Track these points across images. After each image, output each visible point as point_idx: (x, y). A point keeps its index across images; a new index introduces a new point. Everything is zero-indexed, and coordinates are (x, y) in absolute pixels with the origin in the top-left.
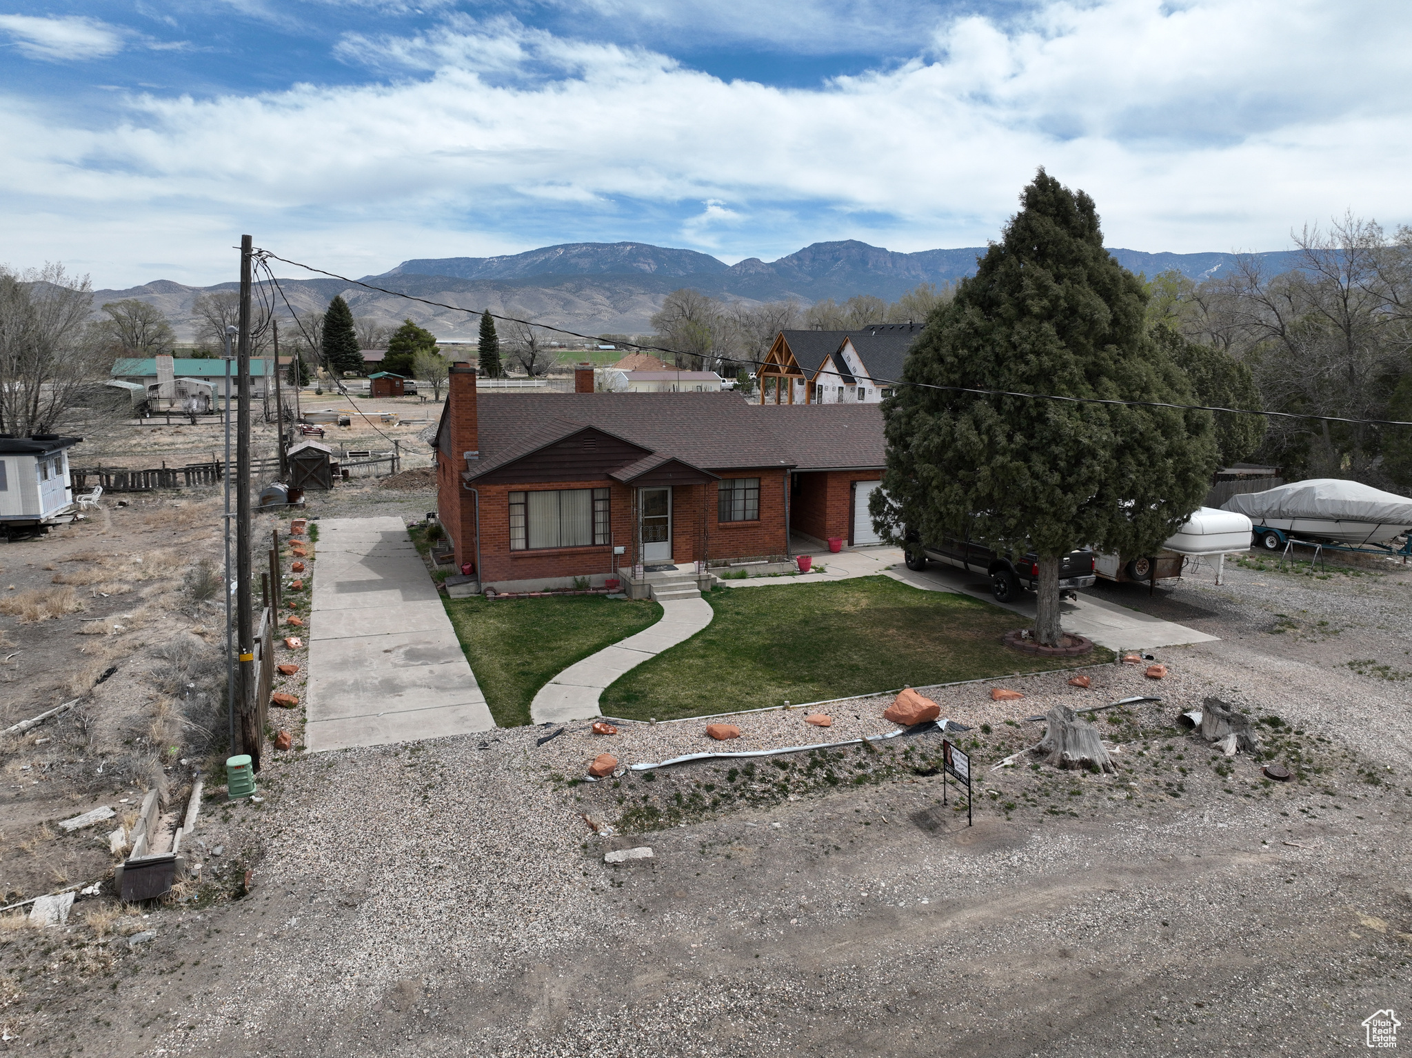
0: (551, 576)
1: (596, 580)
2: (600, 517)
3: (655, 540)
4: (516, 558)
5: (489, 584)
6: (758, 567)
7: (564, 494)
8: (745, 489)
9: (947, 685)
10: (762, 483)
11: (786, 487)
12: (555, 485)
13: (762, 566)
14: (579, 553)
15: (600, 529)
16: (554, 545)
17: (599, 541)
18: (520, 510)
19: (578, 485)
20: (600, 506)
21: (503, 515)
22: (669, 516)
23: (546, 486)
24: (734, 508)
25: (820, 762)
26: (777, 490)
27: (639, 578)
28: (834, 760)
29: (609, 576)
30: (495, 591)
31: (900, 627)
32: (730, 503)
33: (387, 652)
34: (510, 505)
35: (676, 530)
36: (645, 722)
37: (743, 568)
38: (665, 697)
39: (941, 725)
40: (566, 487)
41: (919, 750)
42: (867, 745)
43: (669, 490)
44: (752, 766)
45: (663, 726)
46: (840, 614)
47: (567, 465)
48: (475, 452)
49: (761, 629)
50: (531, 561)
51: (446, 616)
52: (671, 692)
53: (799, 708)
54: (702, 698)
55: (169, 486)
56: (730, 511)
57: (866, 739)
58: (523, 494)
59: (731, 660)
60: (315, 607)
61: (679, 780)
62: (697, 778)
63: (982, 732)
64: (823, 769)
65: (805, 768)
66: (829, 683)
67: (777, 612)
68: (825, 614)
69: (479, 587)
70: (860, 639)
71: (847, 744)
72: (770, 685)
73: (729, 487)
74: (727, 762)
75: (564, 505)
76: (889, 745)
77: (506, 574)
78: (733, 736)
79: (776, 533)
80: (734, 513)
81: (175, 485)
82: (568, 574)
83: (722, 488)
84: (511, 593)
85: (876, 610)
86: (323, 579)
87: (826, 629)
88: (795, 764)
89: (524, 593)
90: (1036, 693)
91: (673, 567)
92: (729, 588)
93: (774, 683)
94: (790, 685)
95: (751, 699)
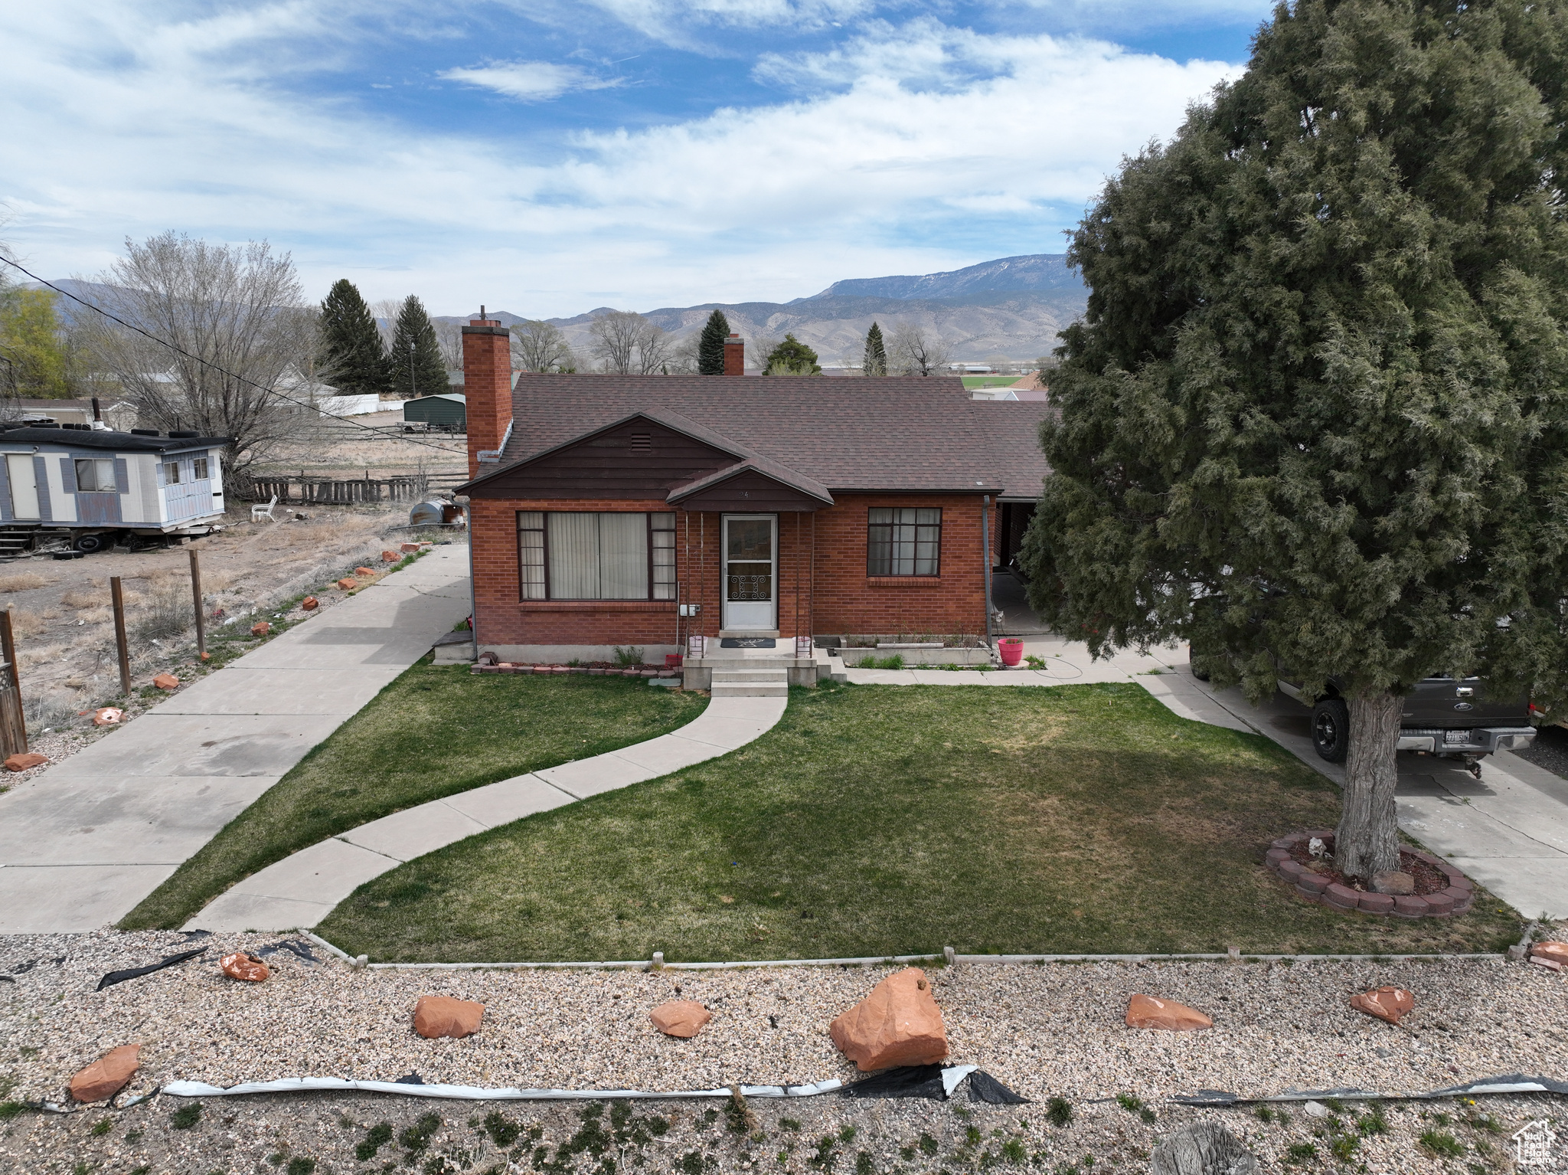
0: (583, 642)
1: (652, 652)
2: (662, 558)
3: (750, 598)
4: (529, 612)
5: (489, 648)
6: (925, 652)
7: (606, 519)
8: (917, 526)
9: (1049, 959)
10: (944, 518)
11: (986, 526)
12: (588, 505)
13: (932, 652)
14: (627, 611)
15: (662, 575)
16: (590, 595)
17: (661, 593)
18: (537, 539)
19: (623, 505)
20: (661, 540)
21: (508, 546)
22: (773, 561)
23: (573, 505)
24: (896, 555)
25: (599, 1138)
26: (971, 530)
27: (696, 656)
28: (636, 1138)
29: (673, 649)
30: (494, 660)
31: (1075, 795)
32: (887, 546)
33: (208, 744)
34: (519, 531)
35: (784, 584)
36: (352, 960)
37: (899, 652)
38: (469, 900)
39: (952, 1079)
40: (605, 508)
41: (862, 1143)
42: (738, 1111)
43: (773, 519)
44: (432, 1123)
45: (370, 978)
46: (985, 754)
47: (605, 474)
48: (494, 453)
49: (812, 768)
50: (552, 618)
51: (376, 693)
52: (495, 890)
53: (680, 973)
54: (529, 913)
55: (372, 500)
56: (891, 559)
57: (745, 1091)
58: (541, 515)
59: (685, 830)
60: (236, 662)
61: (245, 1137)
62: (291, 1137)
63: (1047, 1117)
64: (596, 1159)
65: (555, 1145)
66: (804, 916)
67: (877, 738)
68: (956, 751)
69: (475, 650)
70: (970, 812)
71: (692, 1098)
72: (687, 900)
73: (888, 521)
74: (379, 1103)
75: (605, 532)
76: (793, 1113)
77: (513, 635)
78: (458, 1032)
79: (968, 599)
80: (895, 563)
81: (379, 499)
82: (610, 642)
83: (879, 521)
84: (514, 664)
85: (1060, 752)
86: (315, 622)
87: (926, 784)
88: (536, 1134)
89: (534, 665)
90: (1249, 1020)
91: (769, 643)
92: (850, 684)
93: (698, 898)
94: (726, 906)
95: (614, 933)
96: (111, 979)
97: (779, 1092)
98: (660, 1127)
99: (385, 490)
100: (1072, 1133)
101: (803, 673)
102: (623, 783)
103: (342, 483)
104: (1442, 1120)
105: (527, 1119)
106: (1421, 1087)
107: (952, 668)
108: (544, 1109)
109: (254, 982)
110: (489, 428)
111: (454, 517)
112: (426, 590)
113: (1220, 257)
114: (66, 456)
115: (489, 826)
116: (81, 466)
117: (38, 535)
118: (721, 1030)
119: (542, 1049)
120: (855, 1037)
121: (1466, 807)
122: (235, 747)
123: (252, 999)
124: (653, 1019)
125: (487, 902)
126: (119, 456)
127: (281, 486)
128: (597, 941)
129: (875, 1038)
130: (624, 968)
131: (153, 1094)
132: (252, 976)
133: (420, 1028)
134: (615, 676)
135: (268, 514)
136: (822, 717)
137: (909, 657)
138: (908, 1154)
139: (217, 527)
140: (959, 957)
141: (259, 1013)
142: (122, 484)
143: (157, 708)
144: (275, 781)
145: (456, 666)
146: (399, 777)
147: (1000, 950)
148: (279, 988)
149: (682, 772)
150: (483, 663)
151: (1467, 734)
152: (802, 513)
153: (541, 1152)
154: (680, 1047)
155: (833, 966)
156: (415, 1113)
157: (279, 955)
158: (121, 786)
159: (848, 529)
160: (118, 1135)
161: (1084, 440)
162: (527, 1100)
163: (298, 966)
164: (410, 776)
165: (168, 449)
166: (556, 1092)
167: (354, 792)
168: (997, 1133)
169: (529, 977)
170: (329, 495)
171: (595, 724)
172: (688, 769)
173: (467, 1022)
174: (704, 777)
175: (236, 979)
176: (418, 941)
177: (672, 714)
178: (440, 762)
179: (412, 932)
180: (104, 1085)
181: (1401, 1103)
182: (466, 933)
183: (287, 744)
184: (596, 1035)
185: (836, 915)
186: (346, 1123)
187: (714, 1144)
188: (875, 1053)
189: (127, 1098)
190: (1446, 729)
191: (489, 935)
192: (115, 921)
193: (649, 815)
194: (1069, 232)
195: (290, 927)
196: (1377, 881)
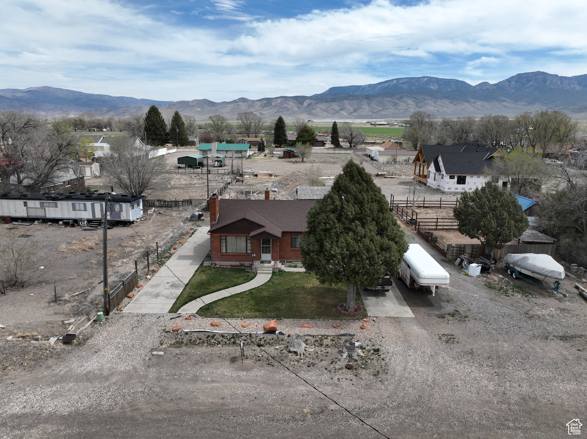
0: (233, 261)
1: (247, 263)
2: (249, 245)
3: (266, 253)
4: (222, 255)
5: (214, 262)
7: (238, 237)
8: (301, 238)
9: (295, 319)
12: (234, 235)
14: (241, 255)
15: (249, 248)
16: (234, 252)
17: (248, 252)
18: (224, 241)
19: (241, 235)
21: (219, 242)
22: (271, 246)
23: (231, 235)
25: (234, 337)
27: (255, 265)
28: (238, 337)
29: (251, 263)
30: (216, 265)
32: (295, 242)
33: (168, 283)
34: (221, 239)
35: (273, 250)
36: (201, 317)
37: (296, 264)
38: (217, 309)
39: (277, 332)
40: (238, 235)
42: (251, 335)
43: (271, 239)
45: (204, 319)
46: (303, 288)
47: (238, 229)
48: (215, 222)
49: (272, 290)
50: (227, 257)
51: (194, 272)
52: (220, 309)
53: (246, 320)
54: (225, 312)
55: (177, 206)
56: (296, 245)
57: (252, 333)
58: (225, 237)
59: (249, 300)
60: (166, 264)
61: (193, 336)
63: (287, 336)
64: (234, 339)
65: (229, 338)
66: (264, 313)
67: (285, 284)
68: (298, 287)
69: (212, 262)
71: (245, 333)
72: (247, 311)
73: (295, 238)
74: (208, 333)
75: (238, 240)
76: (257, 335)
77: (220, 260)
78: (217, 326)
81: (179, 206)
82: (238, 261)
83: (293, 238)
84: (220, 266)
86: (177, 253)
87: (290, 293)
89: (223, 266)
90: (317, 327)
91: (270, 262)
92: (285, 271)
93: (249, 311)
94: (253, 312)
95: (237, 315)
97: (256, 333)
99: (181, 203)
101: (275, 269)
102: (239, 292)
103: (169, 202)
104: (334, 338)
108: (228, 334)
109: (190, 319)
110: (214, 217)
111: (201, 217)
112: (198, 243)
115: (218, 299)
116: (111, 206)
117: (101, 222)
118: (250, 326)
119: (227, 328)
120: (266, 327)
122: (172, 284)
123: (190, 321)
124: (241, 324)
126: (121, 203)
128: (234, 316)
129: (268, 327)
130: (238, 319)
131: (182, 331)
133: (212, 325)
134: (239, 269)
135: (152, 212)
136: (277, 279)
137: (298, 265)
139: (142, 219)
140: (283, 319)
141: (191, 323)
142: (121, 210)
143: (156, 275)
144: (182, 290)
145: (208, 266)
147: (290, 318)
148: (193, 321)
150: (213, 265)
153: (227, 338)
154: (244, 328)
155: (266, 320)
157: (192, 316)
158: (158, 291)
159: (287, 239)
160: (179, 335)
162: (226, 333)
163: (195, 318)
164: (204, 290)
165: (132, 201)
166: (229, 332)
168: (281, 338)
169: (225, 320)
170: (166, 205)
171: (235, 280)
172: (250, 289)
175: (187, 319)
176: (210, 315)
177: (250, 278)
178: (208, 287)
181: (331, 336)
182: (216, 314)
183: (181, 283)
187: (248, 338)
188: (268, 329)
189: (179, 331)
190: (377, 286)
191: (220, 315)
192: (167, 312)
193: (243, 298)
195: (192, 313)
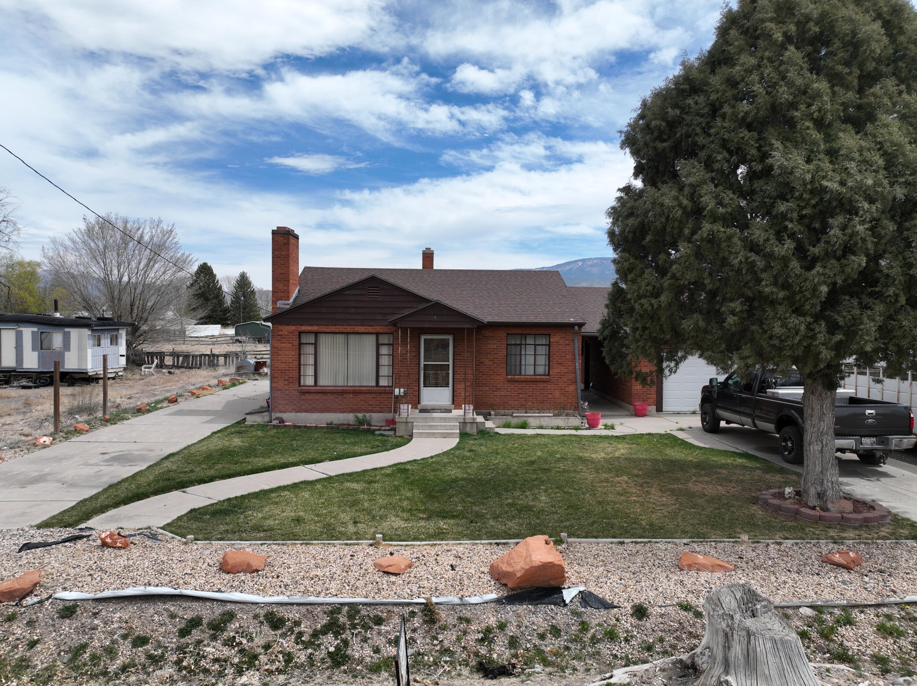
0: (336, 412)
1: (377, 418)
2: (385, 361)
3: (437, 385)
4: (304, 393)
5: (279, 415)
6: (542, 419)
7: (352, 338)
8: (535, 345)
9: (626, 540)
10: (552, 340)
11: (576, 345)
12: (341, 329)
13: (546, 419)
14: (361, 392)
15: (385, 371)
16: (340, 382)
17: (383, 382)
18: (310, 350)
19: (362, 329)
20: (384, 350)
21: (293, 353)
22: (451, 363)
23: (333, 329)
24: (523, 363)
25: (339, 626)
26: (567, 347)
27: (404, 415)
28: (363, 627)
29: (389, 416)
30: (282, 421)
31: (637, 476)
32: (518, 357)
33: (104, 453)
34: (300, 344)
35: (457, 376)
36: (184, 540)
37: (525, 419)
38: (260, 515)
39: (568, 595)
40: (352, 331)
41: (512, 630)
42: (430, 610)
43: (450, 338)
44: (230, 616)
45: (195, 547)
46: (581, 460)
47: (352, 310)
48: (287, 302)
49: (475, 464)
50: (317, 397)
51: (209, 434)
52: (277, 512)
53: (393, 546)
54: (298, 520)
55: (213, 366)
56: (521, 365)
57: (434, 600)
58: (314, 335)
59: (397, 488)
60: (125, 422)
61: (106, 623)
62: (136, 623)
63: (632, 615)
64: (336, 638)
65: (310, 631)
66: (472, 522)
67: (514, 453)
68: (563, 458)
69: (271, 416)
70: (573, 481)
71: (400, 604)
72: (398, 516)
73: (518, 342)
74: (195, 605)
75: (351, 347)
76: (466, 614)
77: (294, 407)
78: (249, 570)
79: (567, 389)
80: (523, 367)
81: (217, 365)
82: (351, 411)
83: (513, 342)
84: (293, 423)
85: (626, 459)
86: (174, 408)
87: (544, 470)
88: (297, 623)
89: (306, 422)
90: (756, 567)
91: (450, 411)
92: (497, 433)
93: (405, 515)
94: (423, 519)
95: (351, 529)
96: (27, 547)
97: (456, 600)
98: (379, 621)
99: (222, 360)
100: (648, 624)
101: (469, 426)
102: (359, 470)
103: (197, 356)
104: (889, 617)
105: (293, 614)
106: (872, 600)
107: (558, 428)
108: (303, 609)
109: (120, 548)
110: (285, 288)
111: (262, 368)
112: (243, 396)
113: (708, 123)
114: (35, 329)
115: (274, 485)
116: (43, 336)
117: (14, 375)
118: (421, 571)
119: (303, 578)
120: (505, 569)
121: (879, 482)
122: (120, 455)
123: (116, 557)
124: (376, 565)
125: (271, 516)
126: (67, 330)
127: (161, 357)
128: (340, 532)
129: (518, 567)
130: (357, 544)
131: (47, 599)
132: (119, 545)
133: (225, 569)
134: (354, 429)
135: (151, 370)
137: (532, 422)
138: (542, 637)
139: (120, 374)
140: (570, 540)
141: (122, 561)
142: (67, 346)
143: (74, 439)
144: (144, 467)
145: (259, 424)
146: (220, 466)
147: (596, 537)
148: (135, 552)
149: (395, 465)
150: (275, 422)
151: (874, 439)
152: (467, 328)
153: (301, 634)
154: (393, 578)
155: (491, 544)
156: (218, 610)
157: (138, 537)
158: (47, 470)
159: (495, 346)
160: (21, 621)
161: (634, 233)
162: (292, 604)
163: (149, 543)
164: (227, 466)
165: (96, 326)
166: (312, 599)
167: (192, 471)
168: (599, 625)
169: (298, 547)
170: (188, 363)
171: (342, 447)
172: (398, 464)
173: (255, 564)
174: (408, 467)
175: (109, 547)
176: (227, 531)
177: (389, 444)
179: (222, 528)
180: (15, 591)
181: (862, 607)
182: (257, 528)
183: (151, 454)
184: (338, 572)
185: (492, 522)
186: (173, 616)
187: (414, 630)
188: (519, 575)
189: (30, 600)
190: (862, 436)
191: (271, 529)
192: (34, 523)
193: (374, 482)
194: (621, 132)
195: (145, 526)
196: (830, 506)
